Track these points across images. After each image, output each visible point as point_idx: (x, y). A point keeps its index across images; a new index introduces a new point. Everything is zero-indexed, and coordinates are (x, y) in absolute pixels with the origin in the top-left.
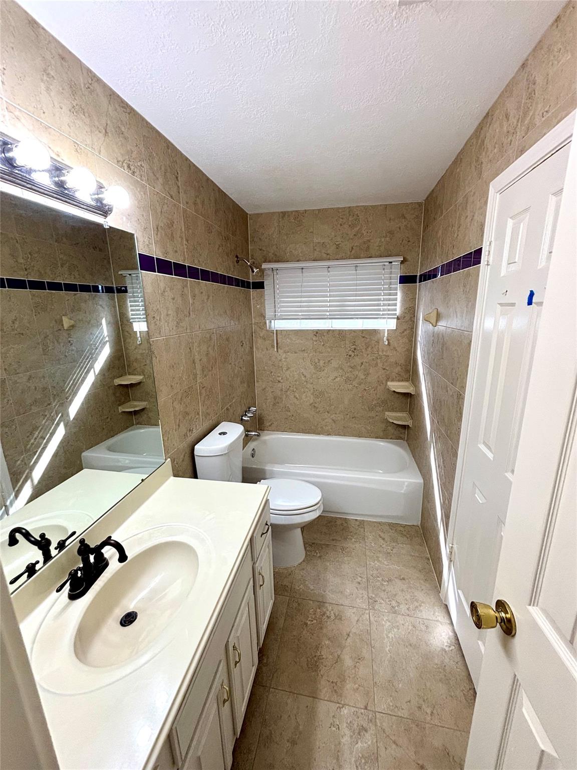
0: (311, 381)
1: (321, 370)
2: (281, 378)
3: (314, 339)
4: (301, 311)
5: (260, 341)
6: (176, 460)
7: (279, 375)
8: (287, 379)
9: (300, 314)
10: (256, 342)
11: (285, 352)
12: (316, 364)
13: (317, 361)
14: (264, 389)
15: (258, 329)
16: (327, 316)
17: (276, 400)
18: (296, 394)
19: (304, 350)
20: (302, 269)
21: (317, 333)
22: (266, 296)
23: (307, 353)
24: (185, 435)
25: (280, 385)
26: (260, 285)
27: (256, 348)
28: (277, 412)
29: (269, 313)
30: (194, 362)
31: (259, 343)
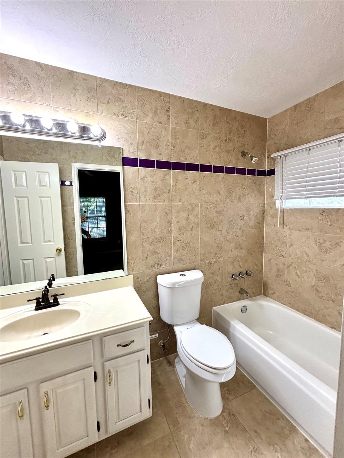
0: (315, 261)
1: (326, 251)
2: (284, 253)
3: (320, 218)
4: (306, 191)
5: (269, 218)
6: (140, 278)
7: (283, 249)
8: (290, 255)
9: (305, 193)
10: (266, 218)
11: (290, 229)
12: (321, 244)
13: (322, 241)
14: (270, 260)
15: (269, 208)
16: (335, 193)
17: (279, 273)
18: (298, 272)
19: (308, 229)
20: (310, 150)
21: (323, 212)
22: (276, 180)
23: (311, 232)
24: (153, 266)
25: (283, 259)
26: (272, 172)
27: (266, 224)
28: (279, 284)
29: (277, 195)
30: (170, 222)
31: (268, 219)
